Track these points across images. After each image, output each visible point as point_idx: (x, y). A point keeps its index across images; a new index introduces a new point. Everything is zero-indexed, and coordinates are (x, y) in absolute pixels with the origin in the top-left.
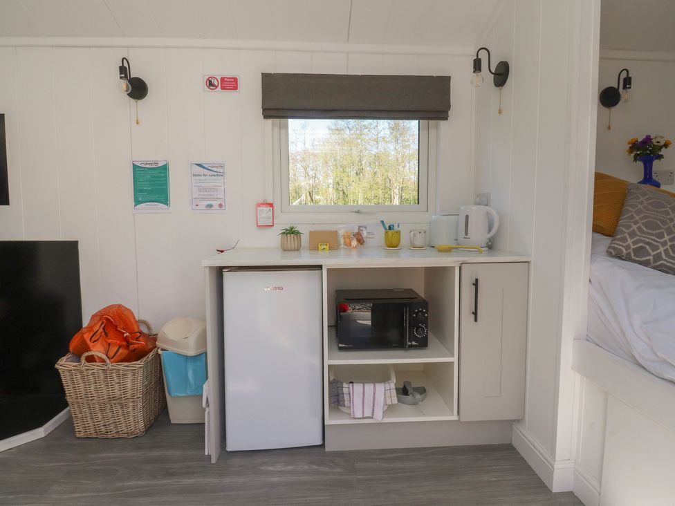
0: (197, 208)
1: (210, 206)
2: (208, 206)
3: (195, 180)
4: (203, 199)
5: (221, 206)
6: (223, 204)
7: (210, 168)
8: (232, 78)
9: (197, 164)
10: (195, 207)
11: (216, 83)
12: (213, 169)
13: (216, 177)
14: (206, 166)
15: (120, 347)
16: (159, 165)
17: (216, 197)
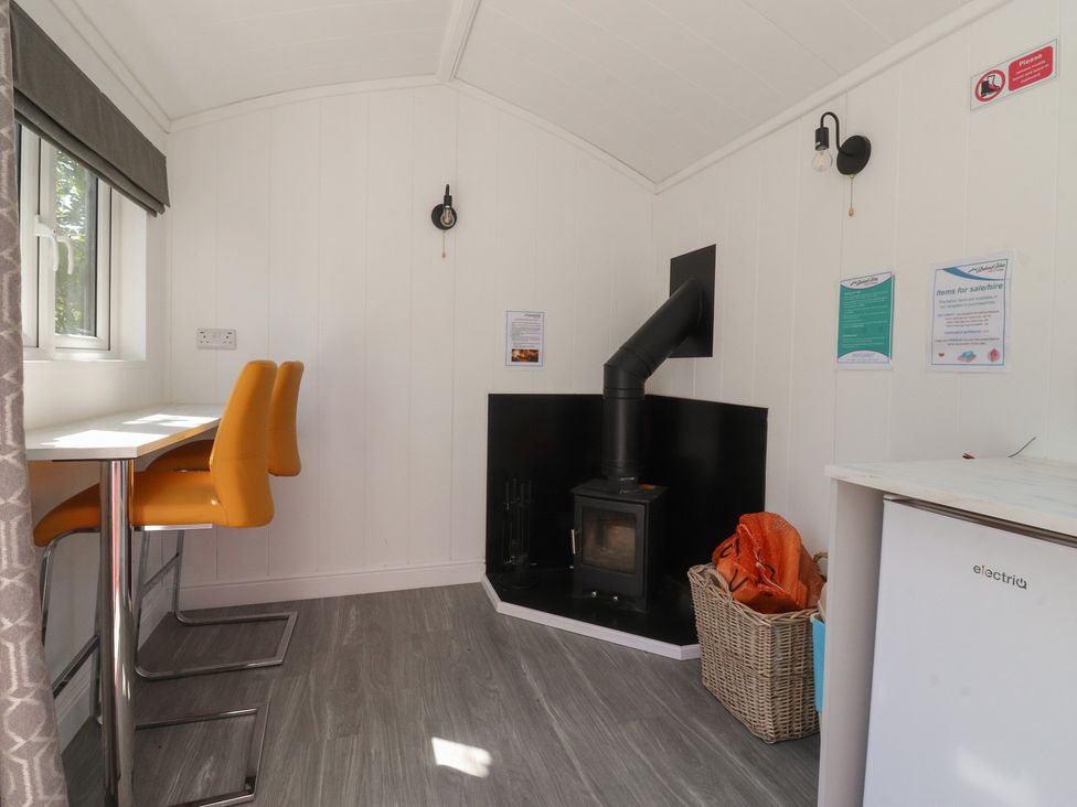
0: (940, 360)
1: (971, 356)
2: (964, 355)
3: (941, 302)
4: (953, 342)
5: (994, 354)
6: (1001, 352)
7: (973, 273)
8: (1036, 54)
9: (947, 270)
10: (937, 359)
11: (998, 81)
12: (980, 274)
13: (987, 293)
14: (965, 270)
15: (746, 579)
16: (879, 282)
17: (982, 336)
